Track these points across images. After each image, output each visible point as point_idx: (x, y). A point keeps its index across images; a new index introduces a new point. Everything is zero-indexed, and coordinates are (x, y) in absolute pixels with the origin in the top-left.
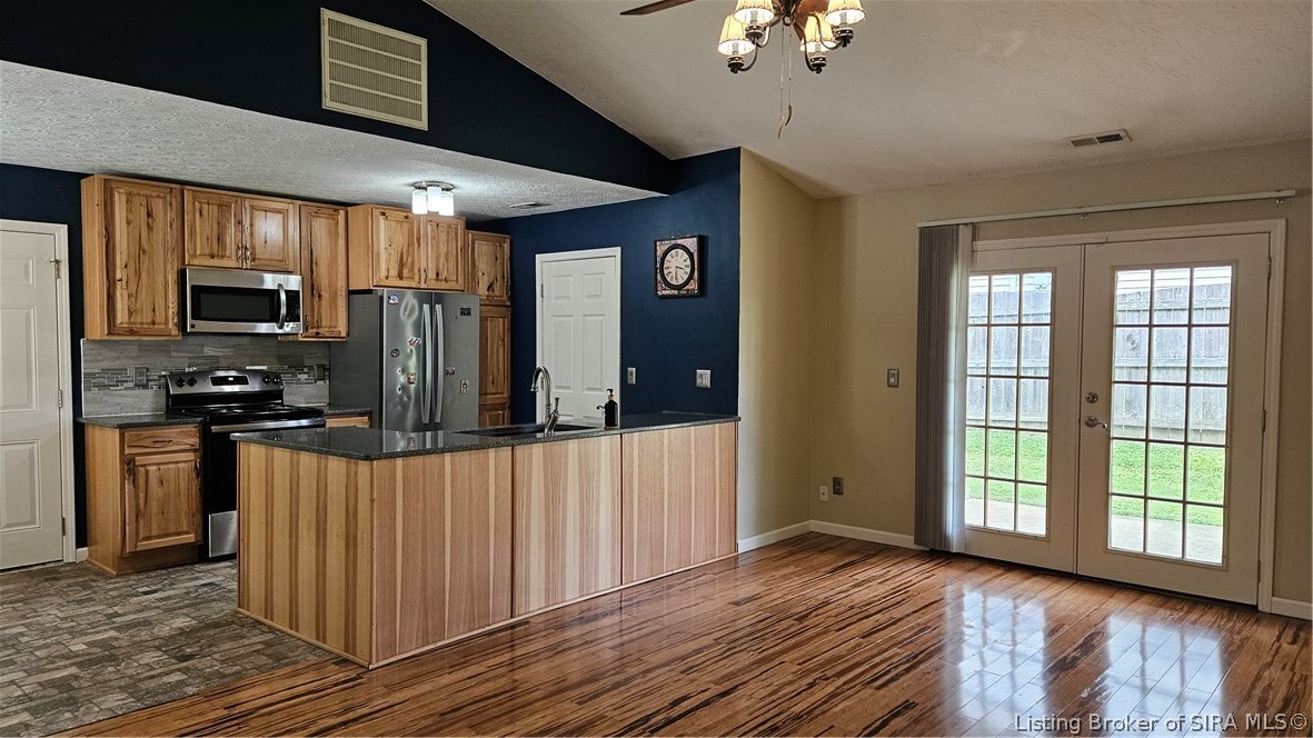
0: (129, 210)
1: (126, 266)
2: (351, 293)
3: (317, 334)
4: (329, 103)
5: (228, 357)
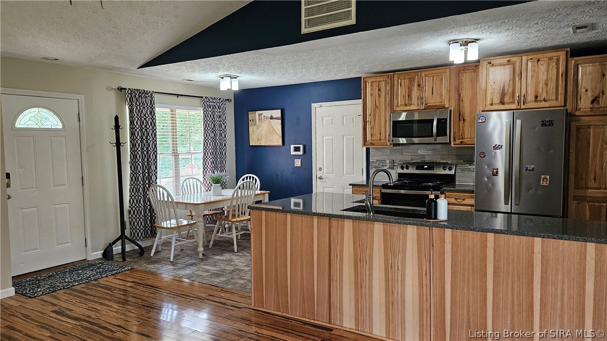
0: (372, 90)
1: (370, 115)
3: (462, 142)
4: (304, 30)
5: (429, 155)
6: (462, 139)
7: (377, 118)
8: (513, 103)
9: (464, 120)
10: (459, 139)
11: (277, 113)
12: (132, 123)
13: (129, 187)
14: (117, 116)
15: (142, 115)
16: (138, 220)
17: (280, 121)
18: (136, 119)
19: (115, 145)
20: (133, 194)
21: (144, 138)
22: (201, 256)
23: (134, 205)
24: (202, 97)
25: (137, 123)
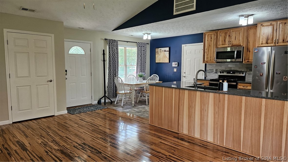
0: (208, 38)
1: (207, 49)
3: (248, 61)
4: (175, 14)
5: (234, 67)
6: (248, 60)
7: (210, 50)
8: (272, 43)
9: (249, 51)
10: (247, 60)
11: (167, 49)
12: (109, 52)
13: (108, 77)
14: (104, 50)
15: (113, 50)
16: (111, 90)
17: (168, 52)
18: (111, 51)
19: (103, 61)
20: (109, 80)
21: (114, 58)
22: (133, 105)
23: (109, 84)
24: (137, 42)
25: (111, 52)
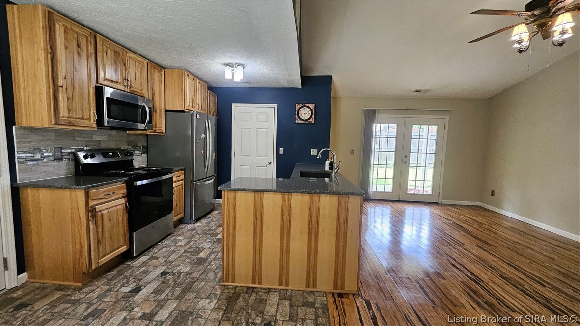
0: (66, 39)
1: (65, 78)
2: (166, 111)
3: (155, 130)
6: (155, 127)
9: (156, 111)
